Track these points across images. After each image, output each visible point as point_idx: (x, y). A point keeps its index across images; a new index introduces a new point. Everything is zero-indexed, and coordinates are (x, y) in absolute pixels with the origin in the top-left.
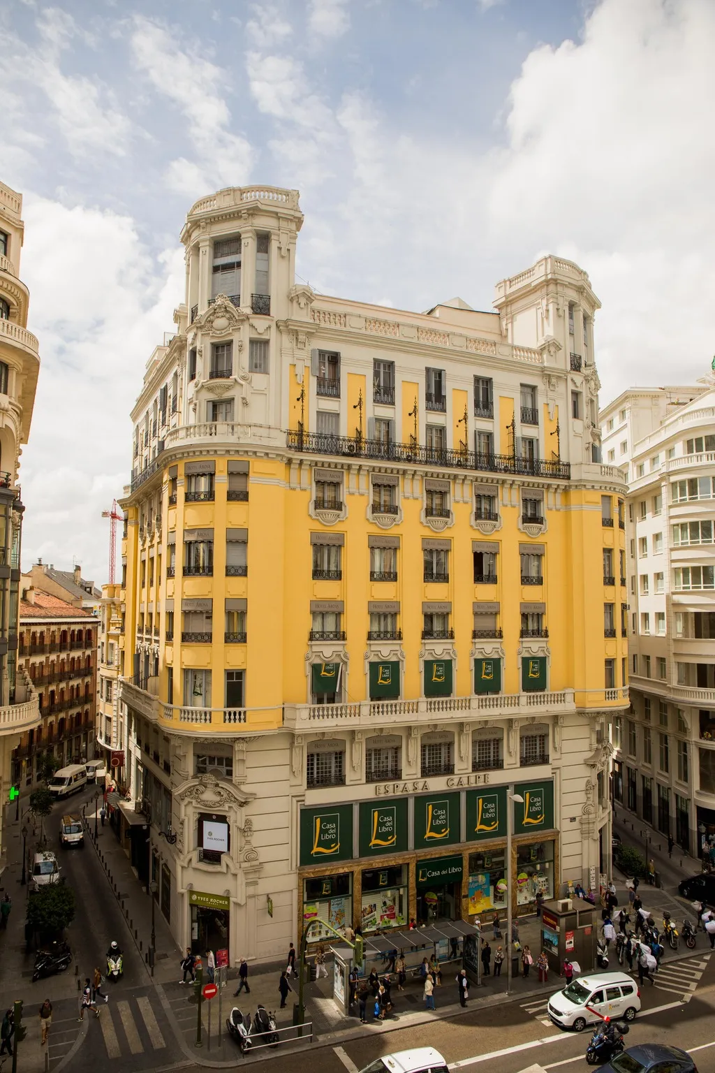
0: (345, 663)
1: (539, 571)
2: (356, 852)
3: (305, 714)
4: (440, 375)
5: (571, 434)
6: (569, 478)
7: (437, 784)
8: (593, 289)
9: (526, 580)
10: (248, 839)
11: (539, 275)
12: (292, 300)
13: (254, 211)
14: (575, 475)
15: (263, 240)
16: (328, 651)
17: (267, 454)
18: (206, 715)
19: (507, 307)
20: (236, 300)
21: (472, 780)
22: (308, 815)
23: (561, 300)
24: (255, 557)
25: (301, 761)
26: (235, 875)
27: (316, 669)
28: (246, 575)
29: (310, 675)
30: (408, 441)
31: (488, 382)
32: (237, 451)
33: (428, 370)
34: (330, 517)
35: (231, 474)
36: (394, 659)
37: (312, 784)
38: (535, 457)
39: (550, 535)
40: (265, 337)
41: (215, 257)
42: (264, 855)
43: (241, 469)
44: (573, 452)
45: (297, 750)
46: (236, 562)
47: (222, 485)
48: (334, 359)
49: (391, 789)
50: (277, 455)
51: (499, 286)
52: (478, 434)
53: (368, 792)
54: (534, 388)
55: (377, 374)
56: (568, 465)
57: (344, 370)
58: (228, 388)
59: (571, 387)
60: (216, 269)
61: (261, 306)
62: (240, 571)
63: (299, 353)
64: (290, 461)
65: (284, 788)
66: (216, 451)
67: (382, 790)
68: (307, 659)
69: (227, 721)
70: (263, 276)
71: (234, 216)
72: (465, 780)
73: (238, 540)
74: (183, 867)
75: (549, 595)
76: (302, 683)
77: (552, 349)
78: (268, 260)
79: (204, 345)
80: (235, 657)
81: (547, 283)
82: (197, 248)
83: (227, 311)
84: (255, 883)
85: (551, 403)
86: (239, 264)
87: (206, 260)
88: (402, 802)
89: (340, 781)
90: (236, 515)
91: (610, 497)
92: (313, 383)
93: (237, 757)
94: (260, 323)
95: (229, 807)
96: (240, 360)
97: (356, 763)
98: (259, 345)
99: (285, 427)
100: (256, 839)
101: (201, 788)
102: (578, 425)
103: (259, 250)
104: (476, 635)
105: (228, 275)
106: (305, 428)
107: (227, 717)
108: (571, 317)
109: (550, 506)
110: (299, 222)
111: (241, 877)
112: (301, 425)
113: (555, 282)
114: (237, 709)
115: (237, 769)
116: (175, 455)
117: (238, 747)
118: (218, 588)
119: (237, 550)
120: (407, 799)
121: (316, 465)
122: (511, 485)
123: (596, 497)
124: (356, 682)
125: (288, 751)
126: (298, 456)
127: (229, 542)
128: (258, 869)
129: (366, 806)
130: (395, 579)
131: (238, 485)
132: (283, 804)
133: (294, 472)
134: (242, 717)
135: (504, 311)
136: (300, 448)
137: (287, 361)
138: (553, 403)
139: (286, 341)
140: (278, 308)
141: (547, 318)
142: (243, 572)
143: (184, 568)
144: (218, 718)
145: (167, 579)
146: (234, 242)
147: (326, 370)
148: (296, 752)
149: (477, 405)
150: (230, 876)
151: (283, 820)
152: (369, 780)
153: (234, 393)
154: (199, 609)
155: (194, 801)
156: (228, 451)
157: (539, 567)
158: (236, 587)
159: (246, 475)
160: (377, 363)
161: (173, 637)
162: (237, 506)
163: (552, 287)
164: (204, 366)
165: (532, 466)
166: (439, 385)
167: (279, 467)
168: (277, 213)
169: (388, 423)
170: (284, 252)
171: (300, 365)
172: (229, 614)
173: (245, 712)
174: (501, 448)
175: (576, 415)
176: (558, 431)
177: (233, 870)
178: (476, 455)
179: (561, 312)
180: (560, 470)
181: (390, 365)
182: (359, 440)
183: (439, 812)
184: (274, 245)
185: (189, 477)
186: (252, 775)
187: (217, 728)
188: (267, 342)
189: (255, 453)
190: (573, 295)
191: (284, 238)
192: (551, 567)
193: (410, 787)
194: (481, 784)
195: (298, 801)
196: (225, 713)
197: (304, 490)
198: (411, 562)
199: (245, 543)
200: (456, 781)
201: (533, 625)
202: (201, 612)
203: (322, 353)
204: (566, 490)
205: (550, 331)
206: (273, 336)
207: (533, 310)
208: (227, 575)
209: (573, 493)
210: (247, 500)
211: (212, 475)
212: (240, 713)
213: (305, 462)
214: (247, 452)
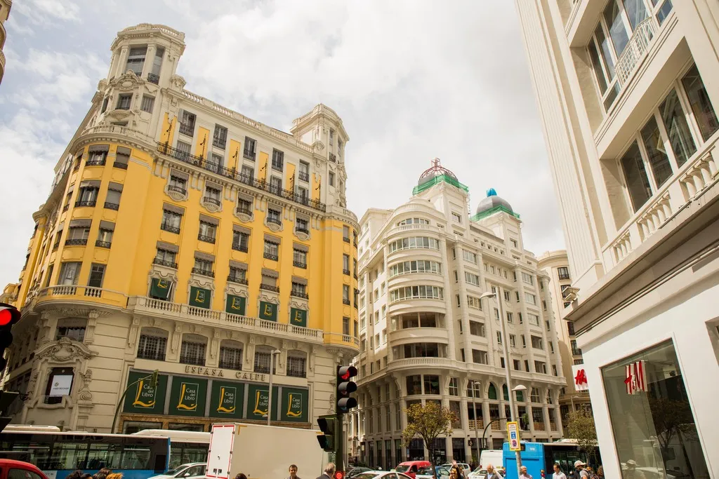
0: (175, 282)
1: (305, 261)
2: (166, 410)
3: (143, 302)
4: (254, 143)
5: (328, 192)
6: (325, 212)
7: (229, 374)
8: (343, 124)
9: (296, 264)
10: (88, 383)
11: (315, 113)
12: (172, 81)
13: (157, 35)
14: (328, 210)
15: (160, 51)
16: (164, 272)
17: (143, 148)
18: (72, 290)
19: (298, 130)
20: (139, 74)
21: (254, 377)
22: (134, 375)
23: (325, 125)
24: (124, 200)
25: (135, 337)
26: (71, 408)
27: (155, 281)
28: (117, 210)
29: (150, 284)
30: (231, 168)
31: (281, 154)
32: (125, 142)
33: (247, 138)
34: (176, 196)
35: (118, 153)
36: (208, 288)
37: (140, 355)
38: (306, 196)
39: (312, 241)
40: (153, 95)
41: (131, 55)
42: (97, 398)
43: (125, 152)
44: (328, 197)
45: (134, 329)
46: (113, 201)
47: (112, 158)
48: (192, 118)
49: (196, 370)
50: (150, 151)
51: (294, 122)
52: (273, 178)
53: (180, 369)
54: (307, 164)
55: (216, 132)
56: (325, 206)
57: (197, 125)
58: (126, 115)
59: (329, 169)
60: (129, 61)
61: (154, 79)
62: (114, 207)
63: (174, 109)
64: (156, 160)
65: (120, 354)
66: (111, 139)
67: (190, 370)
68: (150, 273)
69: (87, 295)
70: (158, 67)
71: (146, 35)
72: (248, 376)
73: (116, 190)
74: (29, 408)
75: (311, 276)
76: (144, 287)
77: (319, 147)
78: (162, 61)
79: (115, 94)
80: (101, 256)
81: (319, 116)
82: (120, 50)
83: (132, 78)
84: (86, 417)
85: (317, 173)
86: (144, 60)
87: (124, 55)
88: (203, 382)
89: (162, 357)
90: (118, 176)
91: (348, 227)
92: (178, 125)
93: (91, 323)
94: (152, 87)
95: (78, 360)
96: (136, 103)
97: (174, 347)
98: (148, 101)
99: (158, 140)
100: (92, 386)
101: (58, 347)
102: (332, 189)
103: (157, 55)
104: (262, 286)
105: (137, 64)
106: (169, 144)
107: (88, 292)
108: (331, 136)
109: (313, 224)
110: (183, 47)
111: (76, 411)
112: (167, 143)
113: (323, 116)
114: (96, 288)
115: (88, 334)
116: (84, 141)
117: (92, 314)
118: (98, 215)
119: (114, 195)
120: (207, 380)
121: (173, 165)
122: (290, 208)
123: (341, 224)
124: (181, 294)
125: (127, 329)
126: (163, 157)
127: (110, 190)
128: (91, 407)
129: (178, 379)
130: (214, 243)
131: (122, 160)
132: (118, 364)
133: (158, 167)
134: (98, 293)
135: (295, 134)
136: (165, 152)
137: (164, 110)
138: (319, 174)
139: (165, 99)
140: (163, 82)
141: (318, 133)
142: (116, 207)
143: (76, 203)
144: (81, 292)
146: (143, 49)
147: (187, 122)
148: (133, 330)
149: (273, 164)
150: (67, 411)
151: (116, 375)
152: (182, 361)
153: (130, 119)
154: (81, 225)
155: (50, 359)
156: (119, 141)
157: (305, 258)
158: (110, 215)
159: (128, 156)
160: (217, 127)
161: (59, 245)
162: (119, 172)
163: (321, 118)
164: (112, 105)
165: (305, 201)
166: (253, 148)
167: (151, 160)
168: (170, 39)
169: (220, 158)
170: (171, 58)
171: (171, 114)
172: (102, 230)
173: (101, 291)
174: (286, 186)
175: (331, 184)
176: (320, 186)
177: (70, 404)
178: (270, 185)
179: (325, 131)
180: (319, 205)
181: (225, 130)
182: (201, 158)
183: (229, 395)
184: (166, 54)
185: (91, 153)
186: (98, 340)
187: (81, 297)
188: (153, 99)
189: (136, 145)
190: (334, 127)
191: (173, 52)
192: (312, 259)
193: (210, 372)
194: (259, 380)
195: (129, 365)
196: (86, 289)
197: (164, 178)
198: (225, 235)
199: (120, 192)
200: (242, 375)
201: (299, 287)
202: (83, 227)
203: (185, 113)
204: (323, 219)
205: (319, 138)
206: (158, 96)
207: (311, 132)
208: (105, 207)
209: (327, 221)
210: (126, 169)
211: (106, 153)
212: (97, 291)
213: (166, 162)
214: (130, 143)
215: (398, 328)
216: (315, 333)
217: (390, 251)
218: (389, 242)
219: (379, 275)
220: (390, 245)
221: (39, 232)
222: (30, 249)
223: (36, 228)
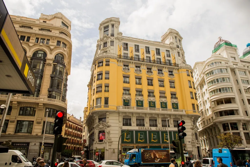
0: (131, 100)
1: (174, 85)
2: (135, 142)
3: (121, 107)
4: (149, 48)
5: (178, 59)
6: (178, 67)
7: (154, 129)
8: (179, 33)
9: (171, 87)
10: (109, 135)
11: (168, 32)
12: (118, 34)
13: (111, 21)
14: (179, 66)
15: (113, 26)
16: (127, 97)
17: (113, 58)
18: (100, 106)
19: (163, 40)
20: (108, 35)
21: (162, 129)
22: (123, 131)
23: (173, 36)
24: (111, 76)
25: (121, 119)
26: (106, 143)
27: (124, 100)
29: (123, 101)
30: (142, 58)
31: (159, 49)
32: (107, 57)
33: (146, 47)
34: (127, 71)
35: (106, 61)
36: (142, 100)
37: (124, 125)
38: (170, 62)
39: (176, 78)
40: (113, 40)
41: (105, 29)
42: (113, 139)
43: (108, 60)
44: (179, 61)
46: (107, 77)
47: (104, 63)
48: (127, 44)
49: (142, 128)
50: (115, 58)
51: (161, 37)
52: (158, 58)
53: (137, 128)
54: (169, 51)
55: (135, 47)
56: (178, 64)
57: (129, 46)
58: (106, 49)
59: (177, 51)
60: (104, 31)
61: (112, 35)
63: (120, 43)
64: (118, 61)
65: (117, 125)
66: (103, 57)
67: (140, 128)
68: (122, 98)
70: (113, 31)
71: (108, 22)
72: (160, 129)
73: (107, 73)
74: (95, 143)
75: (177, 90)
76: (121, 103)
77: (172, 44)
78: (114, 29)
79: (102, 43)
80: (106, 95)
81: (170, 33)
82: (101, 29)
83: (106, 37)
84: (111, 146)
85: (173, 53)
86: (108, 30)
87: (103, 30)
88: (145, 132)
89: (130, 125)
90: (107, 68)
91: (188, 71)
92: (123, 48)
93: (107, 116)
94: (112, 38)
95: (105, 128)
96: (109, 44)
97: (134, 121)
98: (112, 42)
99: (117, 54)
100: (111, 136)
101: (99, 125)
102: (180, 58)
103: (112, 27)
104: (160, 97)
105: (107, 32)
106: (121, 55)
107: (105, 106)
108: (176, 39)
109: (175, 72)
110: (119, 22)
112: (120, 54)
113: (171, 32)
114: (107, 105)
115: (107, 120)
117: (107, 114)
118: (103, 82)
119: (107, 75)
120: (146, 131)
121: (123, 61)
122: (166, 68)
123: (185, 70)
124: (133, 103)
125: (118, 117)
128: (111, 142)
129: (137, 132)
130: (141, 84)
131: (108, 63)
132: (117, 128)
133: (119, 63)
134: (108, 107)
135: (163, 41)
136: (120, 58)
137: (117, 44)
138: (174, 53)
139: (117, 41)
140: (116, 35)
141: (171, 39)
142: (108, 79)
143: (97, 79)
144: (103, 107)
145: (94, 83)
146: (108, 27)
147: (125, 46)
148: (120, 117)
149: (157, 53)
150: (105, 144)
151: (117, 132)
152: (137, 125)
153: (108, 50)
155: (98, 128)
156: (105, 57)
157: (174, 84)
158: (107, 81)
160: (135, 45)
161: (94, 93)
162: (107, 67)
163: (171, 33)
164: (102, 47)
165: (170, 64)
166: (149, 50)
167: (116, 61)
168: (115, 21)
169: (138, 56)
170: (117, 27)
171: (120, 45)
172: (106, 86)
173: (108, 106)
174: (162, 60)
175: (179, 56)
176: (175, 58)
177: (105, 142)
178: (157, 61)
179: (173, 38)
180: (176, 65)
181: (138, 46)
182: (132, 57)
183: (155, 136)
184: (115, 26)
185: (98, 63)
186: (110, 121)
187: (103, 109)
188: (113, 41)
189: (111, 57)
190: (176, 35)
191: (117, 25)
192: (177, 84)
193: (147, 128)
194: (164, 130)
195: (121, 128)
197: (121, 66)
198: (144, 81)
199: (109, 73)
200: (158, 128)
201: (173, 95)
202: (100, 87)
203: (124, 43)
204: (178, 69)
205: (171, 41)
206: (115, 40)
207: (168, 39)
208: (105, 79)
209: (180, 70)
210: (109, 66)
211: (103, 62)
212: (107, 106)
213: (121, 61)
214: (109, 57)
215: (215, 105)
216: (182, 111)
217: (207, 76)
218: (206, 73)
219: (204, 86)
220: (206, 74)
221: (90, 90)
222: (88, 96)
223: (89, 89)
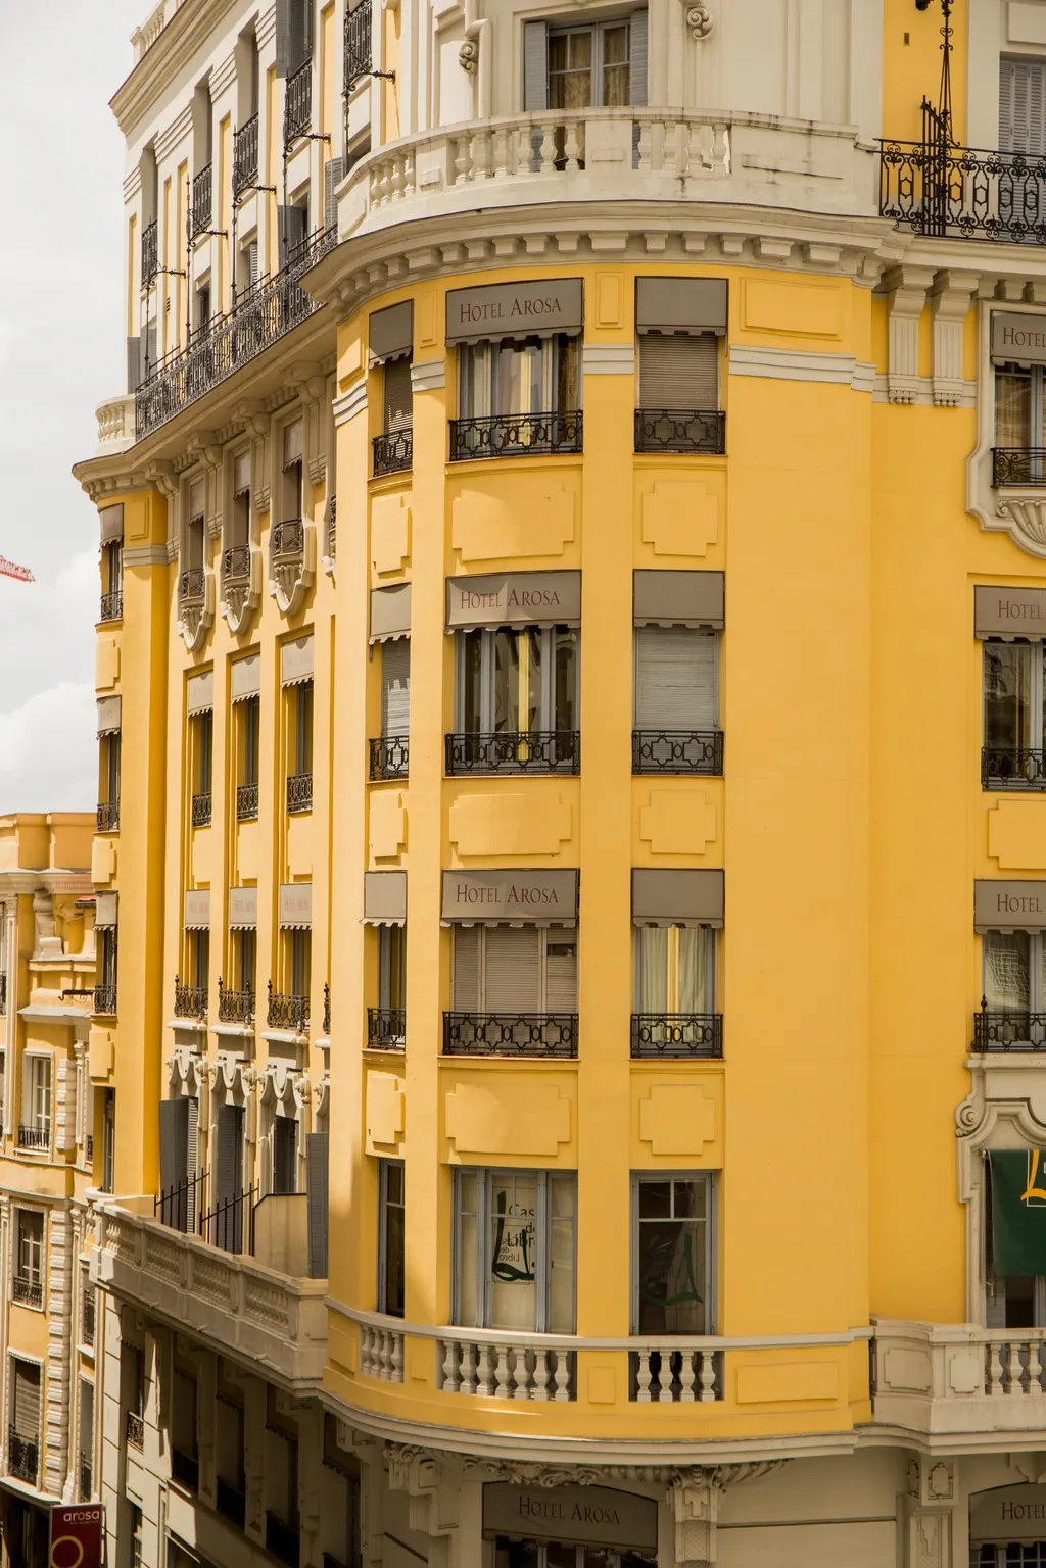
3: (968, 1369)
17: (802, 248)
18: (551, 1367)
27: (1001, 1172)
28: (717, 770)
29: (976, 1196)
32: (678, 238)
35: (649, 337)
43: (690, 314)
45: (929, 1526)
46: (683, 713)
50: (848, 251)
62: (693, 754)
64: (890, 280)
66: (585, 239)
68: (965, 1128)
69: (644, 1394)
73: (682, 623)
80: (673, 1119)
90: (676, 512)
93: (682, 1548)
99: (878, 127)
107: (645, 1376)
114: (687, 1344)
116: (403, 259)
117: (686, 1505)
119: (678, 664)
121: (999, 294)
125: (890, 1528)
126: (924, 255)
127: (647, 629)
133: (906, 328)
134: (708, 1376)
136: (931, 221)
142: (705, 755)
143: (449, 739)
144: (604, 1377)
145: (370, 787)
154: (519, 913)
156: (638, 238)
158: (678, 819)
159: (714, 339)
161: (402, 1032)
167: (860, 312)
173: (718, 1357)
189: (753, 243)
196: (634, 1358)
197: (949, 404)
199: (713, 631)
202: (530, 927)
208: (638, 770)
210: (720, 449)
211: (567, 343)
212: (698, 1359)
213: (955, 283)
214: (717, 239)
223: (112, 549)
